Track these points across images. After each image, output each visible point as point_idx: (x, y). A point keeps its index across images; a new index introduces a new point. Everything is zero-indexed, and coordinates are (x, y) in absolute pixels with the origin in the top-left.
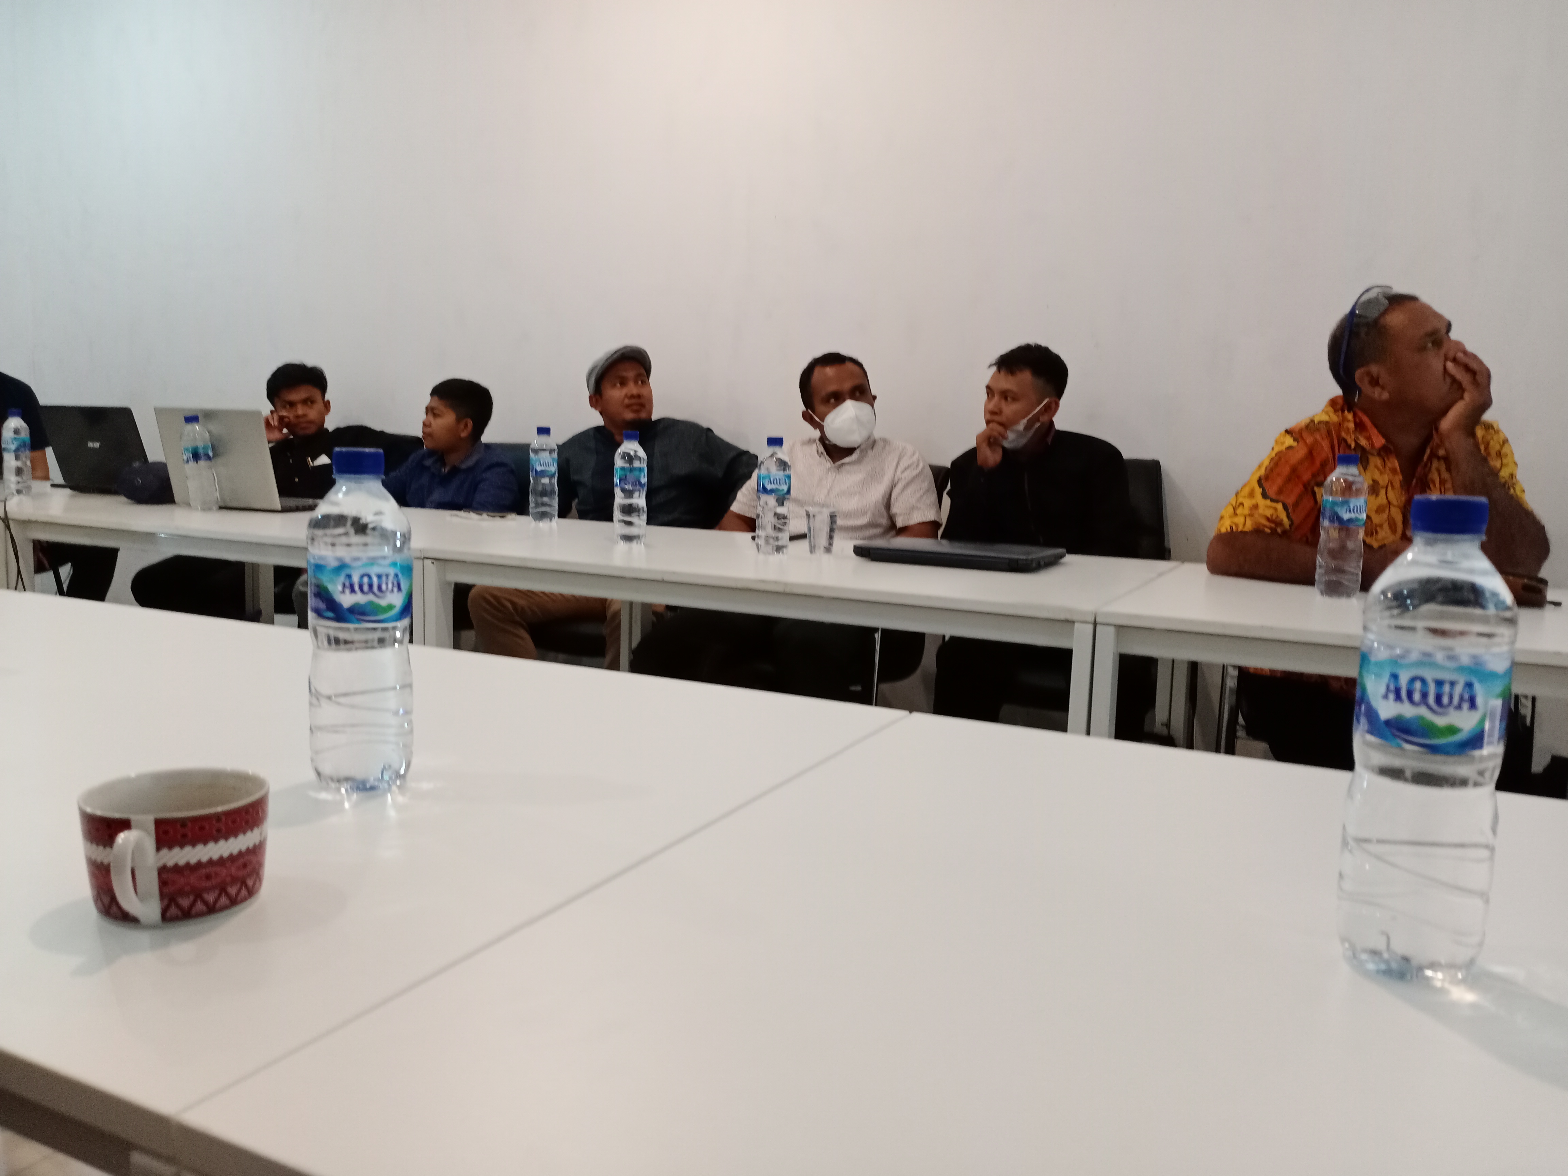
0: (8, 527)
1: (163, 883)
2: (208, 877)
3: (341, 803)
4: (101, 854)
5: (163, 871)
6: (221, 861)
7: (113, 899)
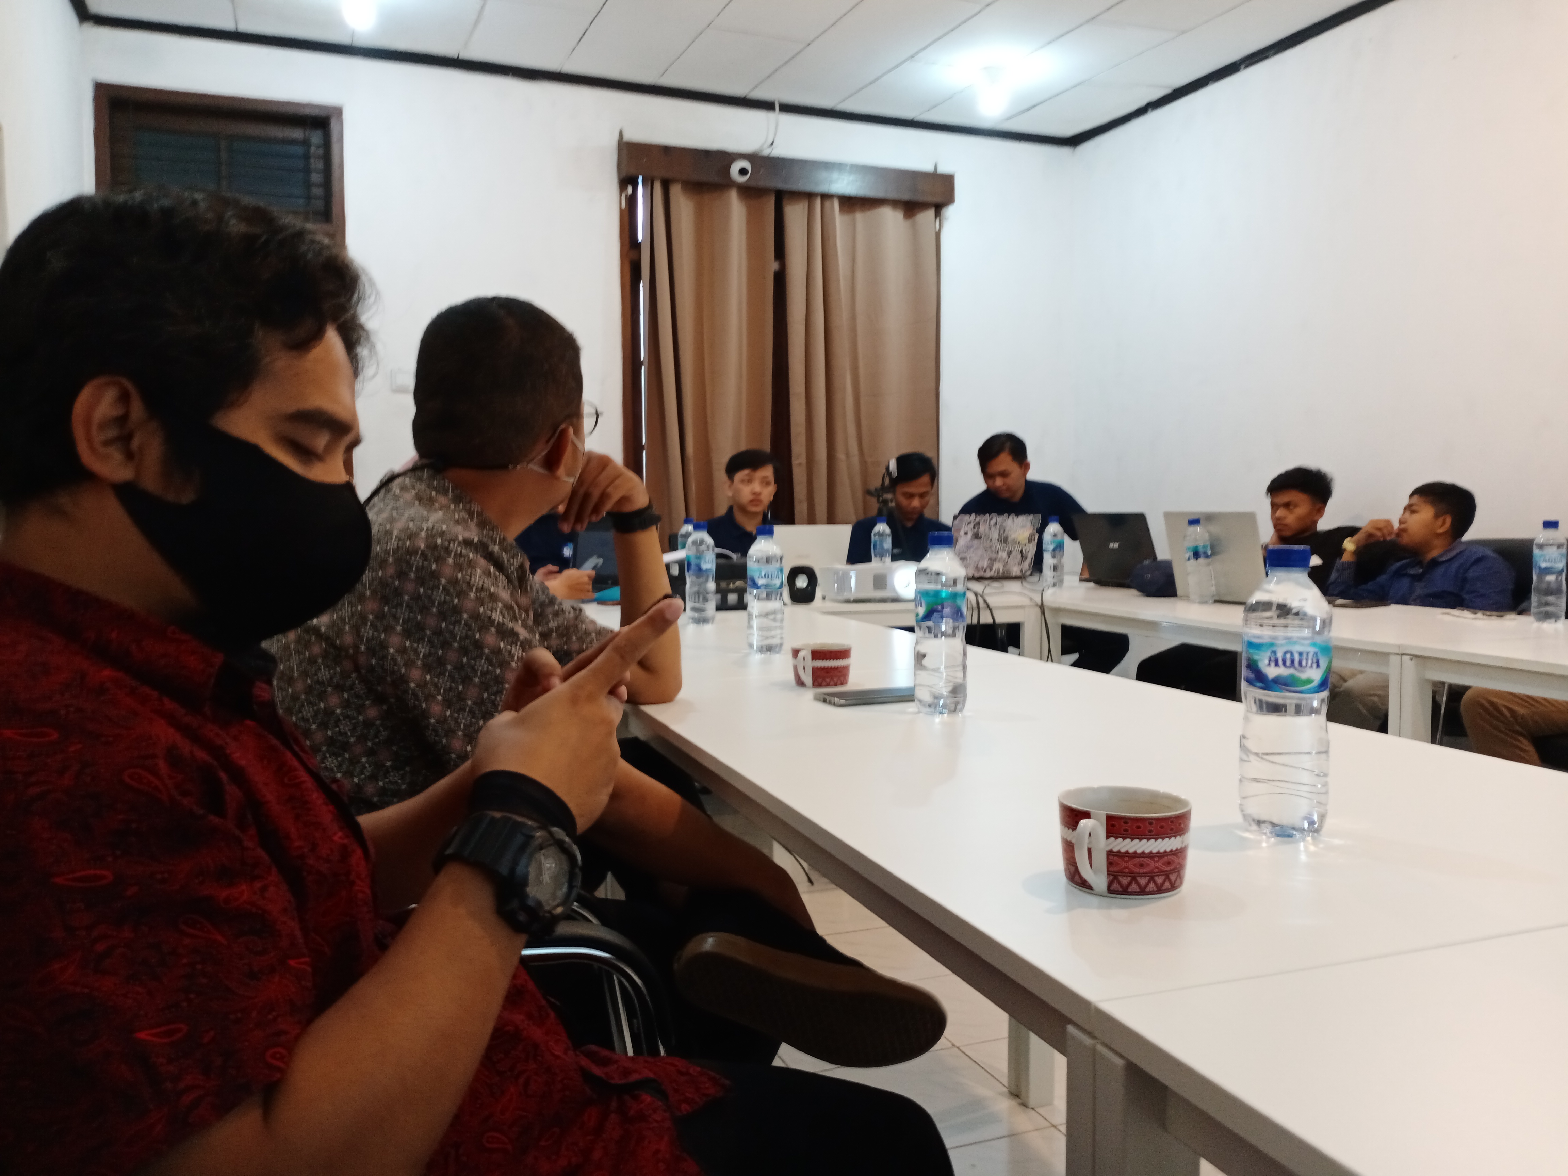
0: (1043, 613)
1: (1110, 864)
2: (1141, 865)
3: (1260, 842)
4: (1071, 835)
5: (1110, 853)
6: (1151, 856)
7: (1077, 869)
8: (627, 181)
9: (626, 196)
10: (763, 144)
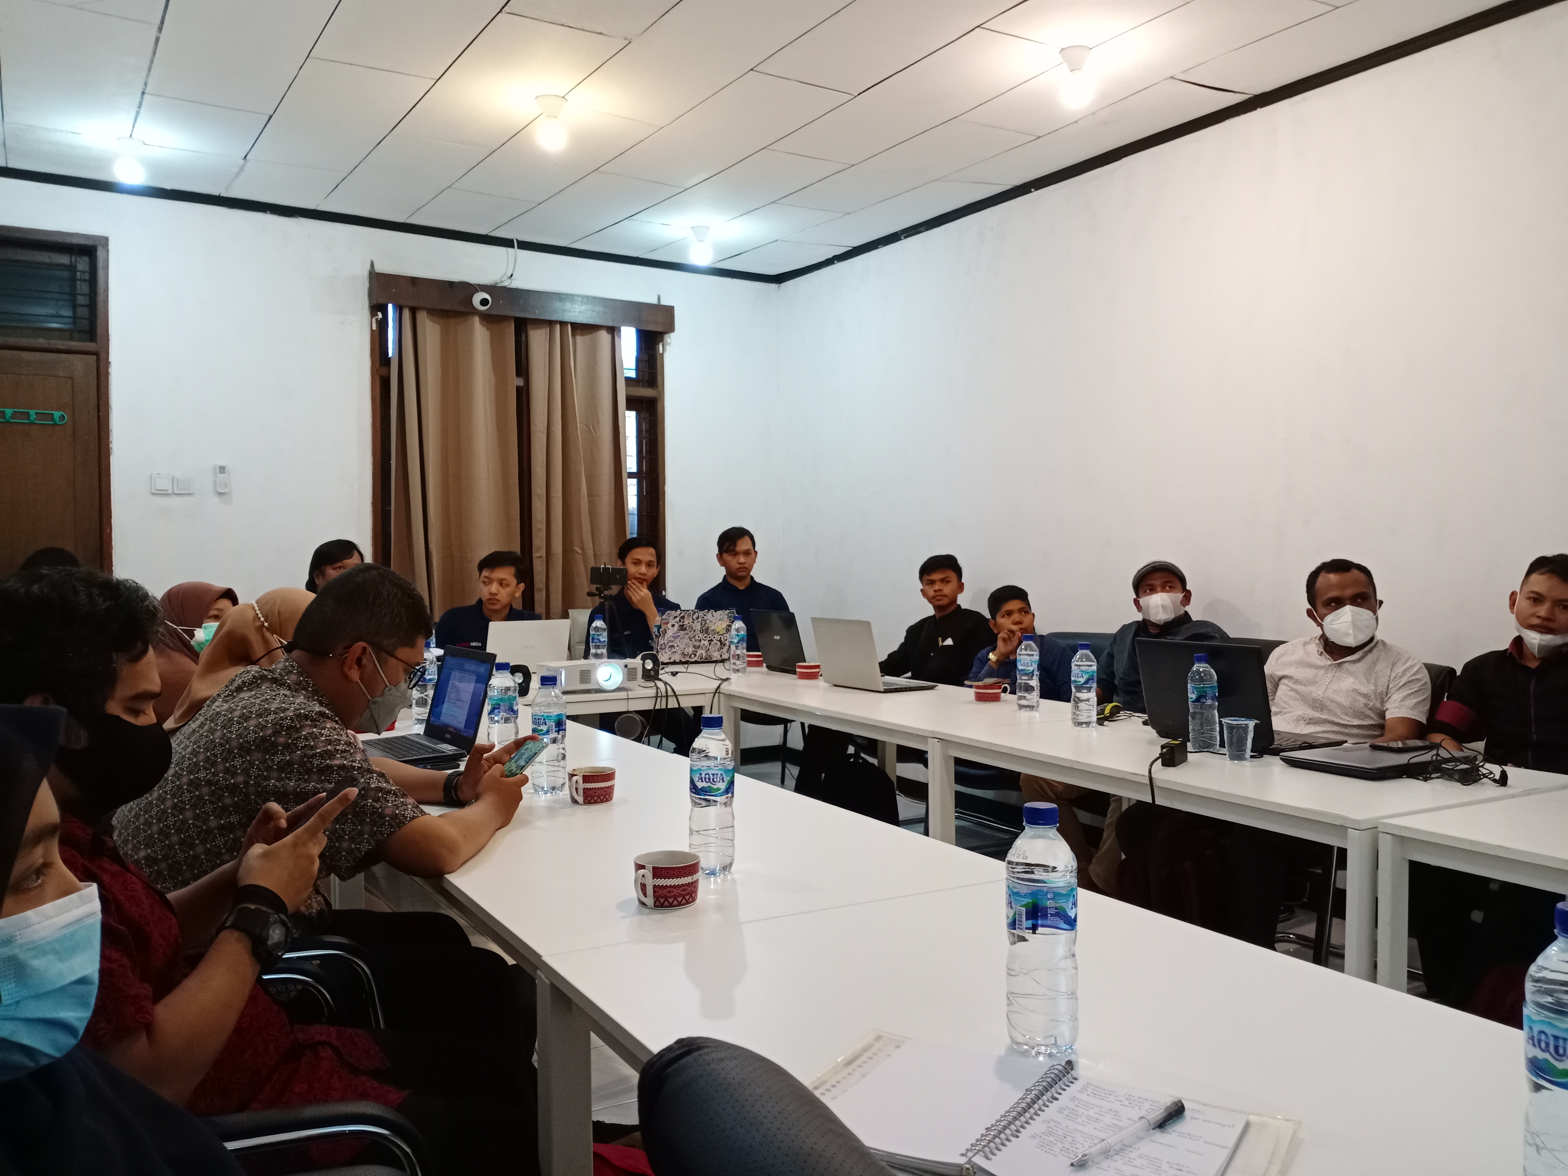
8: (377, 308)
9: (377, 319)
10: (503, 277)
